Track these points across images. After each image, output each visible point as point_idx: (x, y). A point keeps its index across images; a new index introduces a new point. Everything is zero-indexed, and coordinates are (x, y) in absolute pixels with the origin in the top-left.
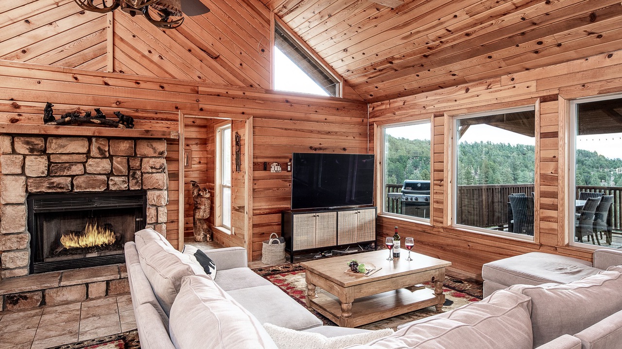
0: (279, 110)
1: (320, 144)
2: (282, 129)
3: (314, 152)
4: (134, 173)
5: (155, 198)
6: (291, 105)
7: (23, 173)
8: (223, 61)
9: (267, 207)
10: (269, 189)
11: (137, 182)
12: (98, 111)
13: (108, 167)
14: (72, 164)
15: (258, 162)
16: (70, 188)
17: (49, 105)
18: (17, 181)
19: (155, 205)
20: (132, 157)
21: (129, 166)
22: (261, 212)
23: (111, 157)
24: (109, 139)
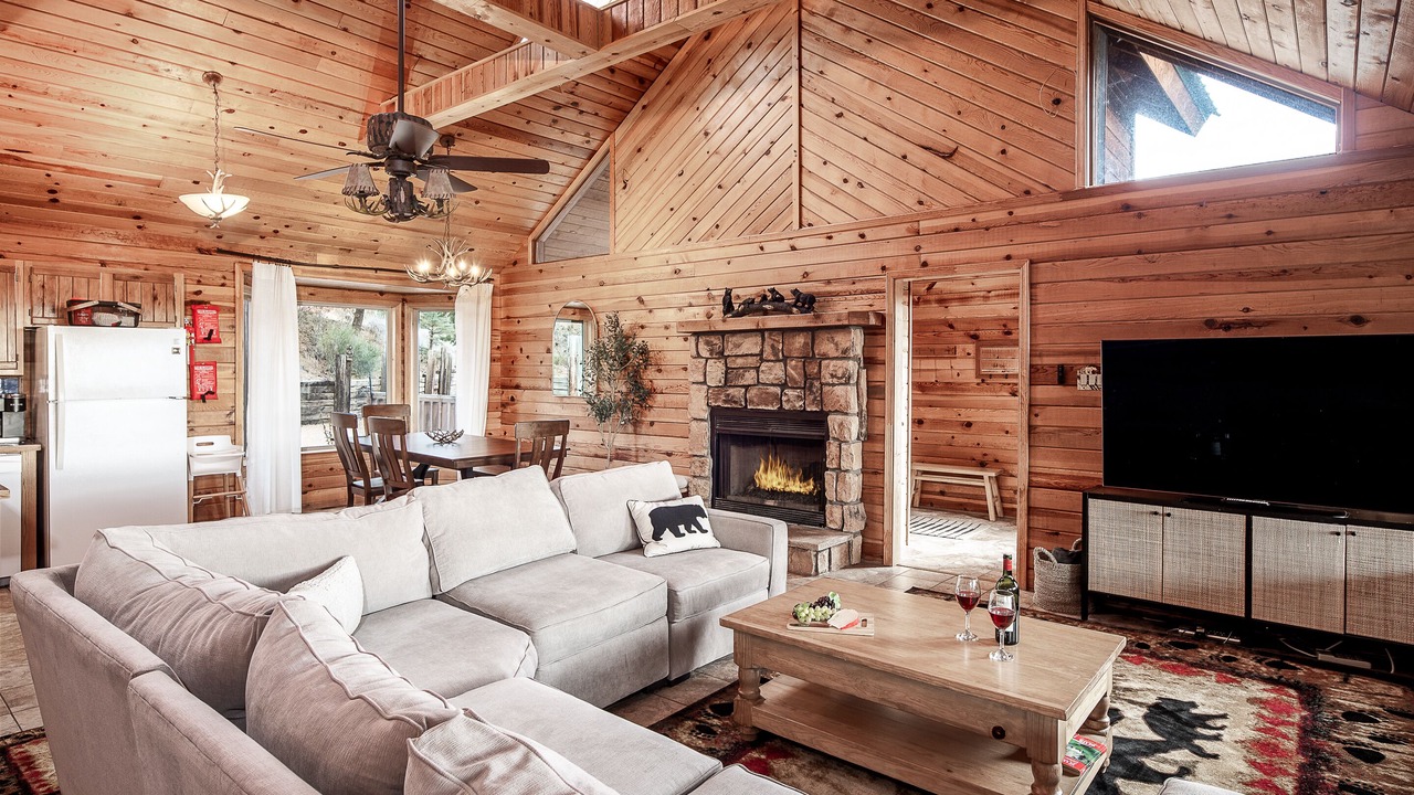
0: (1103, 233)
1: (1247, 310)
2: (1110, 280)
3: (1222, 335)
4: (812, 385)
5: (836, 428)
6: (1140, 216)
7: (705, 383)
8: (966, 156)
9: (1067, 472)
10: (1075, 429)
11: (815, 399)
12: (773, 291)
13: (781, 374)
14: (746, 369)
15: (1043, 366)
16: (743, 403)
17: (728, 292)
18: (699, 390)
19: (838, 440)
20: (810, 358)
21: (805, 372)
22: (1052, 482)
23: (785, 360)
24: (783, 331)
